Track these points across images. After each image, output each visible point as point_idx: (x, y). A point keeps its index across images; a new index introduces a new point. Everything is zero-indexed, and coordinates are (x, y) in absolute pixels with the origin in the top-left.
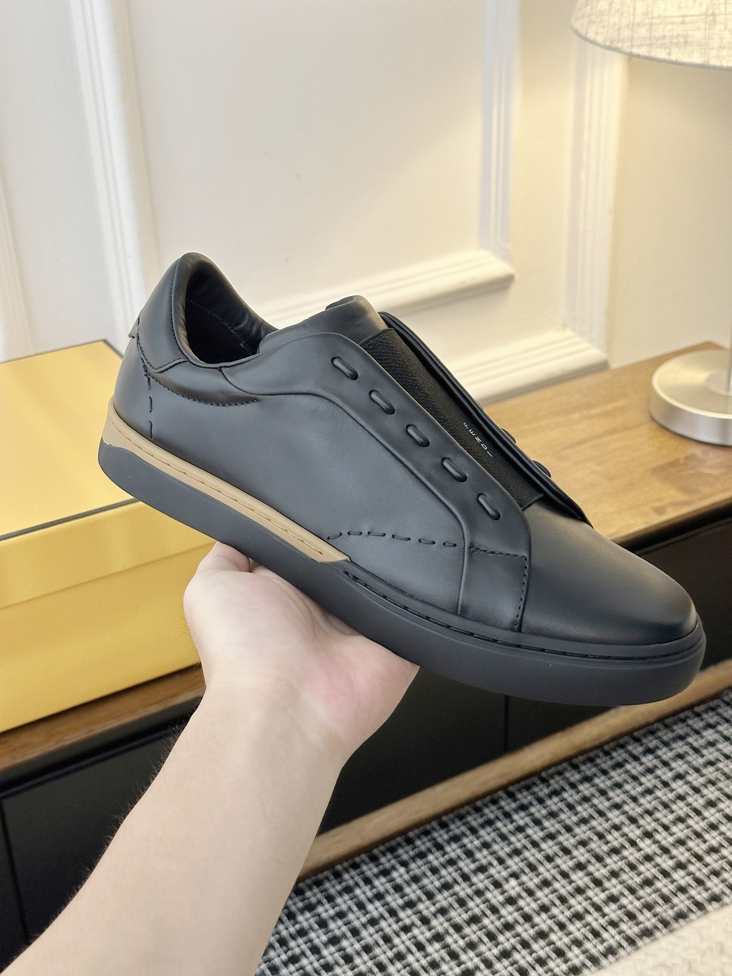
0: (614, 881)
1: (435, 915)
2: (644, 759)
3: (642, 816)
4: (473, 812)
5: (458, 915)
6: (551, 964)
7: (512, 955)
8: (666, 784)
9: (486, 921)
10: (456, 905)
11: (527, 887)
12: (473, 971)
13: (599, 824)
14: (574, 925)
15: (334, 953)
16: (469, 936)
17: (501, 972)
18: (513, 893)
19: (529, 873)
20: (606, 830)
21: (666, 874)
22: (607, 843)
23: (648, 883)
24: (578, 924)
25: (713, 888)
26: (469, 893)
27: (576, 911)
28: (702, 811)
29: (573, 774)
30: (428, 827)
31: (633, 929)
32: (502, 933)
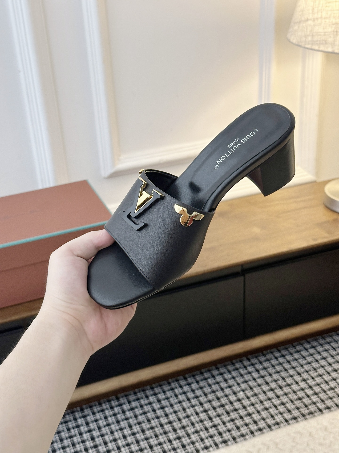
0: (285, 397)
2: (309, 350)
3: (303, 373)
4: (230, 364)
5: (216, 403)
6: (250, 426)
7: (235, 421)
8: (317, 361)
9: (227, 407)
10: (215, 399)
11: (247, 395)
12: (217, 425)
13: (284, 374)
15: (161, 412)
16: (219, 411)
18: (240, 397)
19: (249, 390)
20: (286, 377)
21: (308, 396)
22: (285, 381)
23: (300, 399)
24: (266, 412)
25: (328, 404)
26: (222, 395)
27: (266, 407)
28: (330, 373)
29: (278, 353)
30: (210, 368)
31: (288, 416)
32: (232, 411)
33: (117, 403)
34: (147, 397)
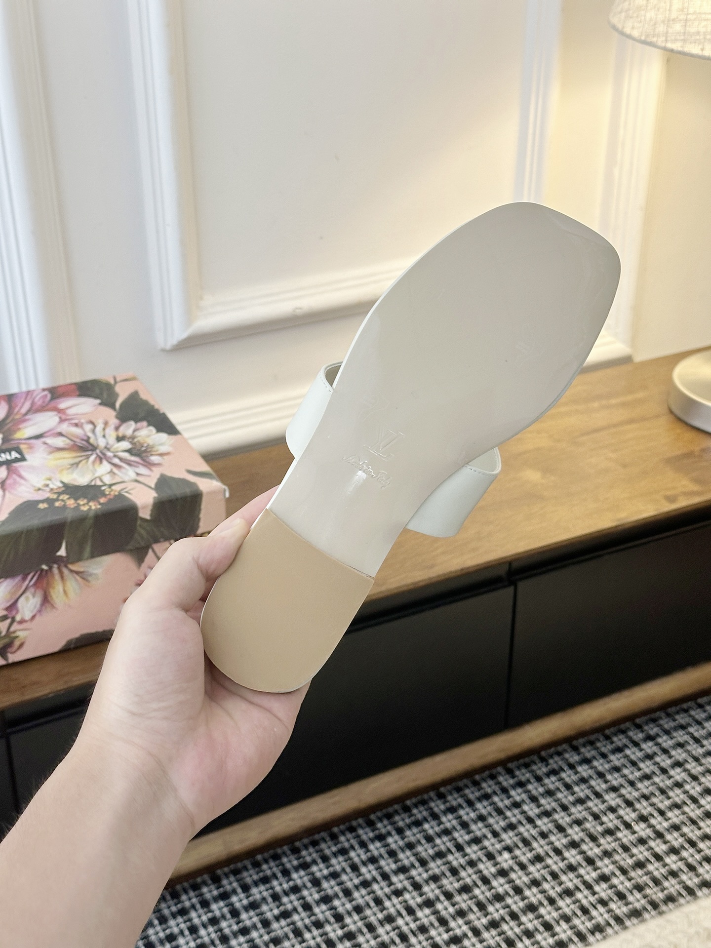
0: (607, 861)
1: (427, 882)
2: (644, 746)
3: (638, 800)
4: (470, 785)
5: (450, 884)
6: (539, 937)
7: (501, 926)
8: (664, 771)
9: (477, 892)
10: (448, 874)
11: (519, 861)
12: (461, 937)
13: (595, 805)
14: (564, 900)
15: (325, 911)
16: (460, 903)
17: (488, 940)
18: (505, 866)
19: (522, 847)
20: (602, 811)
21: (658, 858)
22: (602, 824)
23: (640, 865)
24: (568, 900)
25: (704, 875)
26: (462, 863)
27: (567, 888)
28: (699, 799)
29: (573, 755)
30: (426, 797)
31: (622, 908)
32: (491, 904)
33: (215, 893)
34: (286, 873)
